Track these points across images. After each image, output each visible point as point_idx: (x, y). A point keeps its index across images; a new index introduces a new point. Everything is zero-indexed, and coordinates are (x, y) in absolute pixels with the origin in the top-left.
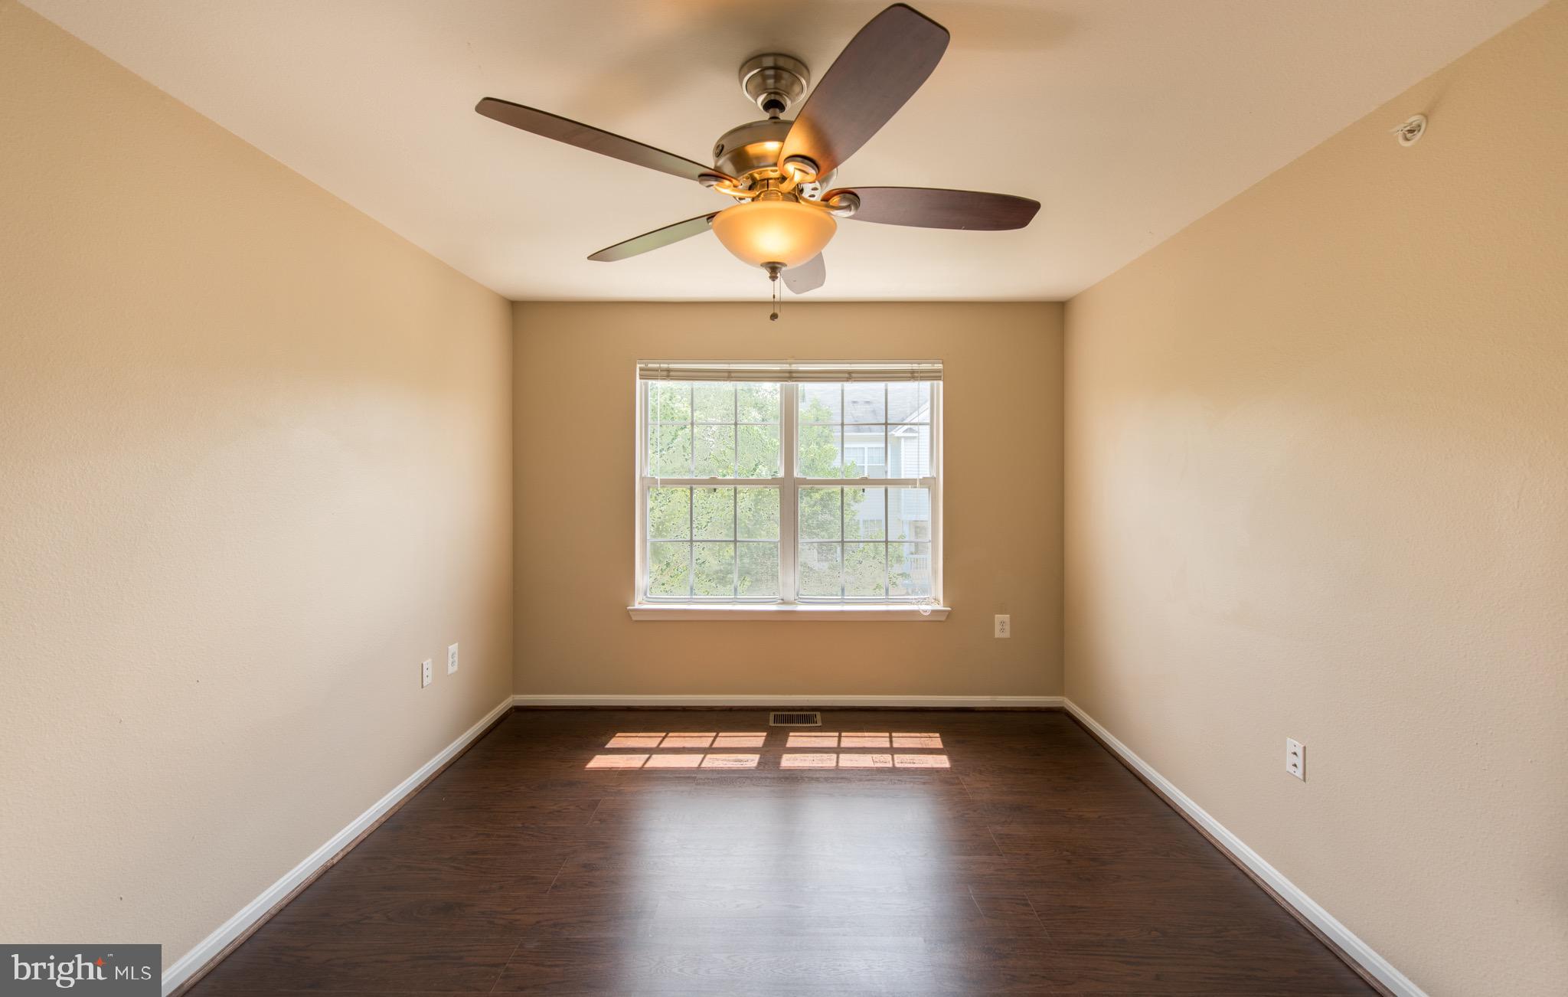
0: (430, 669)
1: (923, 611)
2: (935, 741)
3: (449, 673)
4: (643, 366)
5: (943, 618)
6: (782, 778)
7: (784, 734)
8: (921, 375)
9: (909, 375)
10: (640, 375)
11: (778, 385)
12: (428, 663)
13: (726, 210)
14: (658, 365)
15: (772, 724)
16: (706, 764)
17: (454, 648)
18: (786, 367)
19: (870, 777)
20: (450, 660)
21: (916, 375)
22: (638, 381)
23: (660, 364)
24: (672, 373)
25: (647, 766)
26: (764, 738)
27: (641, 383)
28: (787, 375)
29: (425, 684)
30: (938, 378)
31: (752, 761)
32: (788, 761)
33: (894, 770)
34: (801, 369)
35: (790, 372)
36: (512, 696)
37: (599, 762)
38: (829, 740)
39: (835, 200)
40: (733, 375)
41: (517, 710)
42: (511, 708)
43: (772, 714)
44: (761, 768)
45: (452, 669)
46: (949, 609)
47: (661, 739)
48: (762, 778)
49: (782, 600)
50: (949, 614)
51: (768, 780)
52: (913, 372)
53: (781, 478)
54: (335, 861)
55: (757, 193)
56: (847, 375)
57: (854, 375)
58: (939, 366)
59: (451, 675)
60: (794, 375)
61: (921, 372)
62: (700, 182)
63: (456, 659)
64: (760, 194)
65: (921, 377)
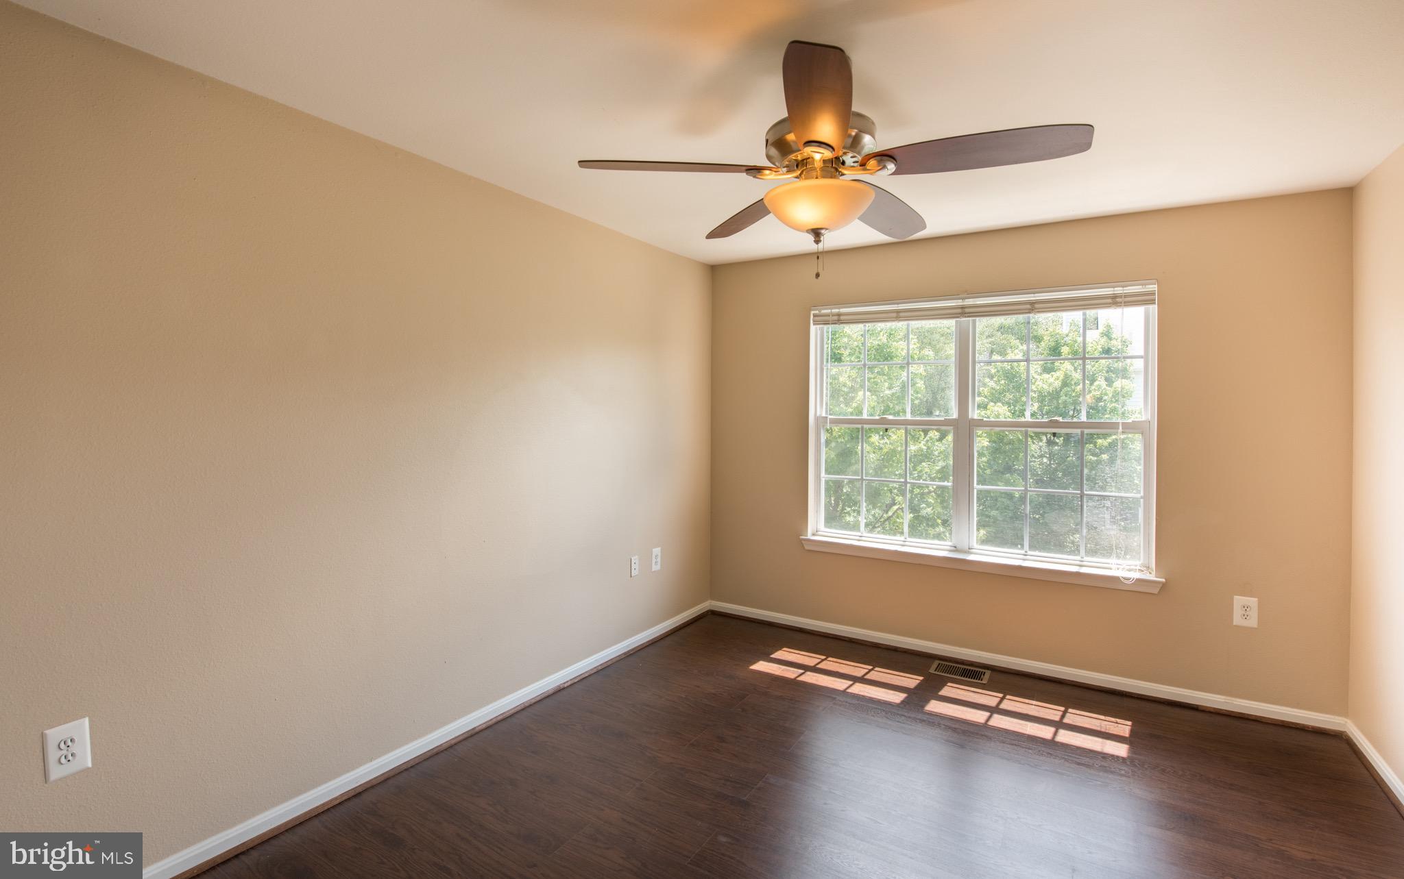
0: (637, 563)
1: (1124, 578)
2: (1124, 728)
3: (653, 570)
4: (817, 312)
5: (1156, 591)
6: (919, 719)
7: (942, 683)
8: (1127, 299)
9: (1110, 301)
10: (814, 321)
11: (952, 323)
12: (635, 559)
13: (765, 196)
14: (830, 311)
15: (932, 671)
16: (852, 690)
17: (657, 551)
18: (959, 303)
19: (1014, 742)
20: (654, 560)
21: (1118, 300)
22: (813, 328)
23: (831, 309)
24: (842, 318)
25: (799, 679)
26: (918, 682)
27: (816, 329)
28: (959, 311)
29: (633, 575)
30: (1152, 302)
31: (897, 697)
32: (934, 706)
33: (1052, 744)
34: (978, 303)
35: (963, 308)
36: (710, 601)
37: (761, 666)
38: (990, 699)
39: (872, 163)
40: (901, 314)
41: (712, 613)
42: (708, 611)
43: (937, 662)
44: (902, 706)
45: (656, 567)
46: (1164, 580)
47: (867, 670)
48: (898, 714)
49: (955, 547)
50: (1164, 587)
51: (903, 718)
52: (1114, 297)
53: (955, 419)
54: (566, 685)
55: (799, 172)
56: (1028, 306)
57: (1037, 306)
58: (1153, 287)
59: (654, 572)
60: (967, 310)
61: (1125, 297)
62: (747, 174)
63: (659, 559)
64: (802, 172)
65: (1125, 302)
